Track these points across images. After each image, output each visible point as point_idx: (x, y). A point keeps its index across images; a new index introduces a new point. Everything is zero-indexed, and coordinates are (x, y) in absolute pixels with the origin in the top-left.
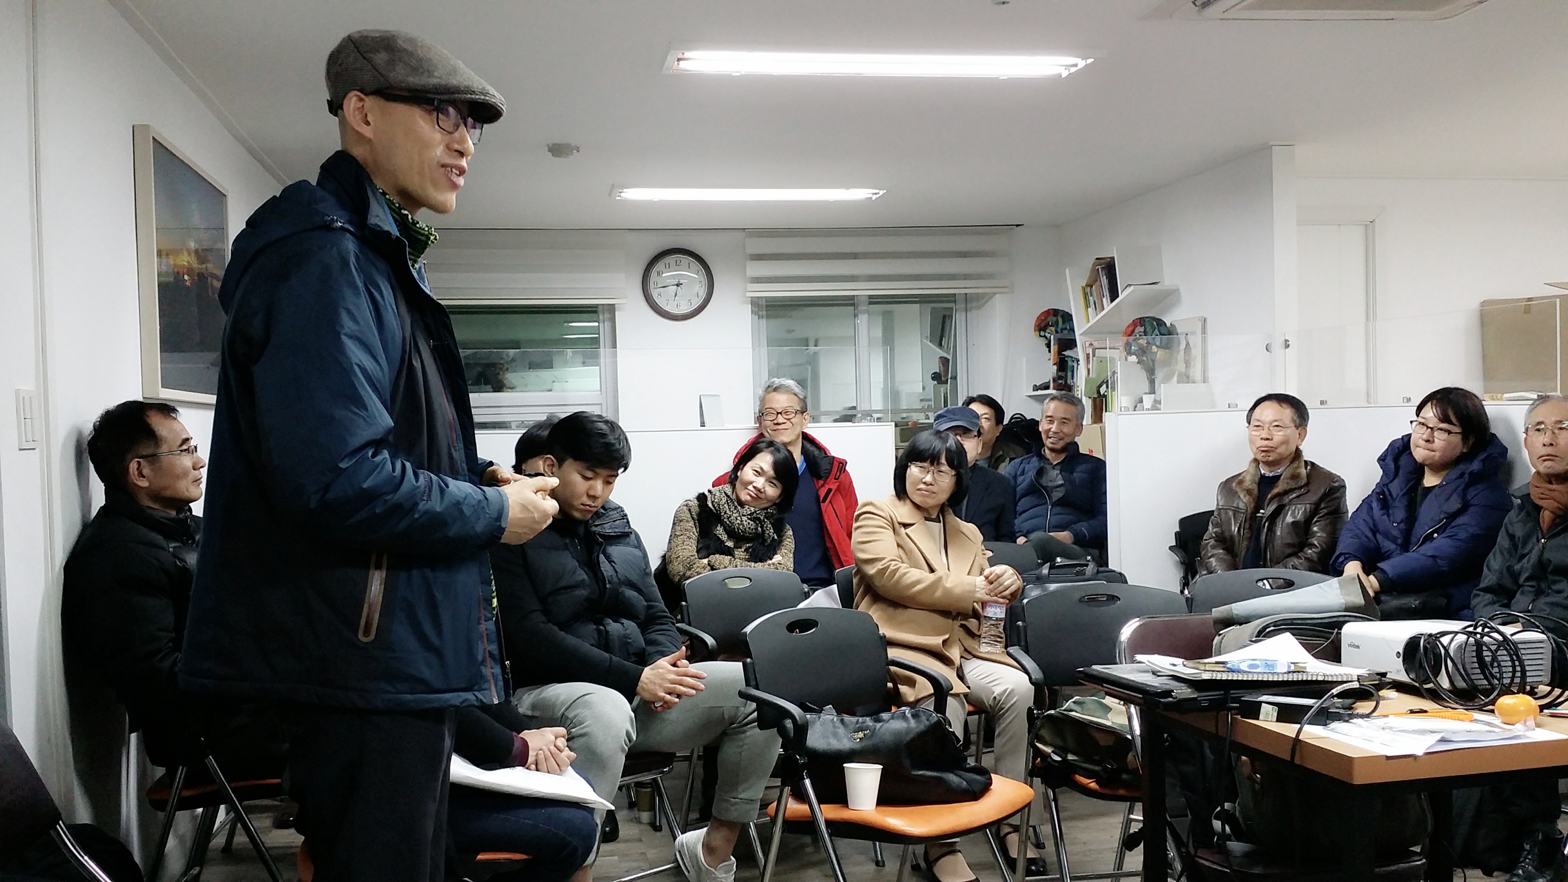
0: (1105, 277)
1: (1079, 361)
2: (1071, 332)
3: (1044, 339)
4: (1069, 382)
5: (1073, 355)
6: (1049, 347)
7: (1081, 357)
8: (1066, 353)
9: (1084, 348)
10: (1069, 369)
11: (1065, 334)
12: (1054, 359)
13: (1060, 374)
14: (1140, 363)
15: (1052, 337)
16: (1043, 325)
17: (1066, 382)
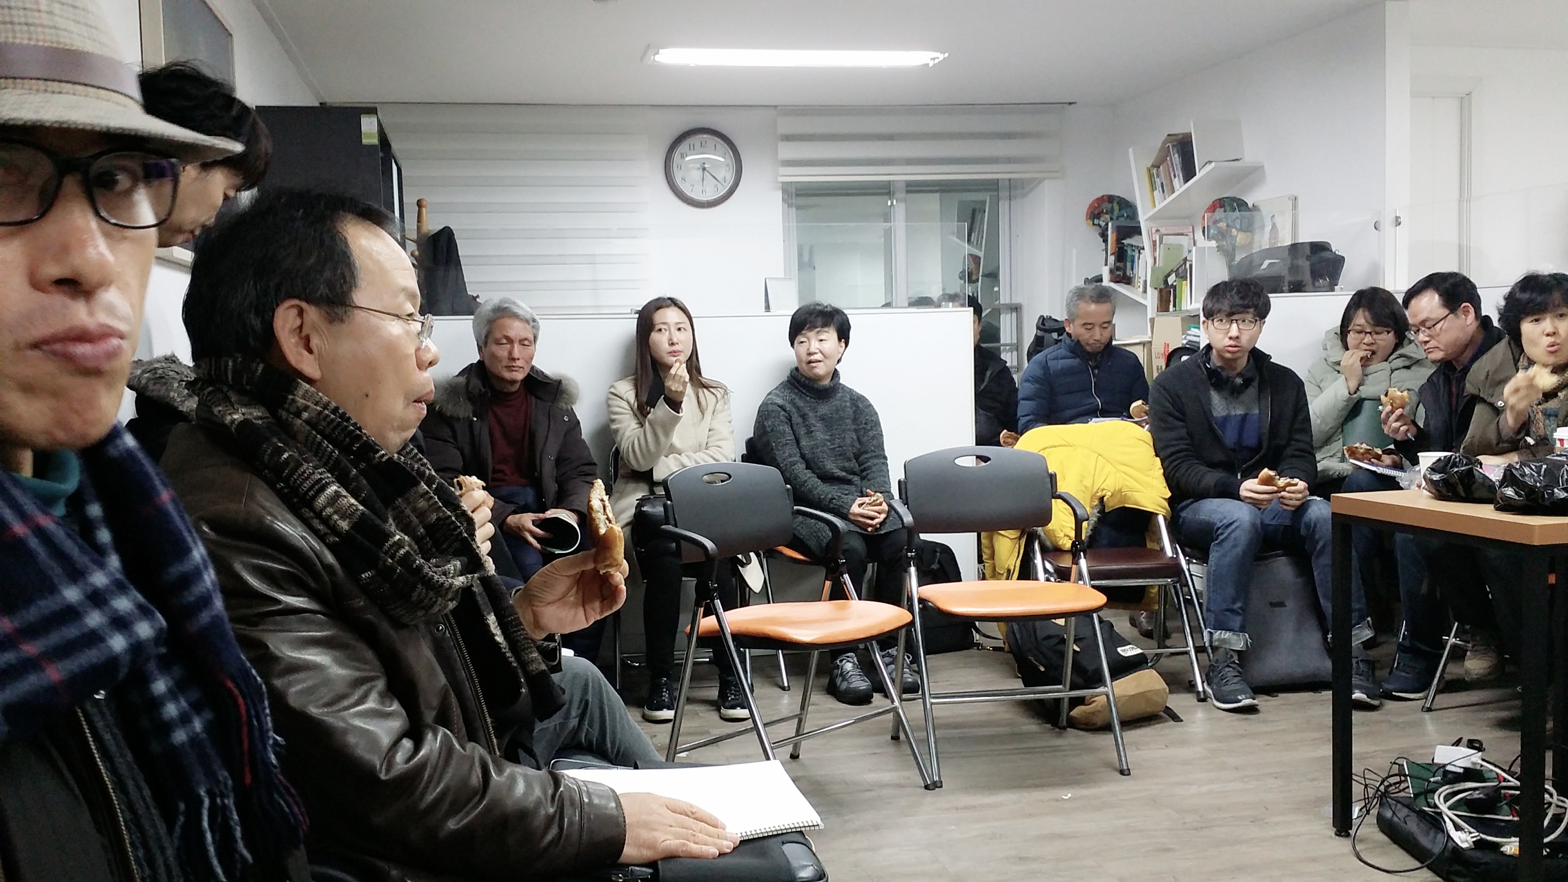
0: (1176, 155)
1: (1143, 249)
2: (1128, 220)
3: (1098, 228)
4: (1128, 273)
5: (1134, 244)
6: (1104, 236)
7: (1147, 244)
8: (1125, 242)
9: (1150, 235)
10: (1129, 259)
11: (1123, 222)
12: (1112, 248)
13: (1118, 264)
14: (1219, 248)
15: (1110, 224)
16: (1096, 212)
17: (1125, 273)
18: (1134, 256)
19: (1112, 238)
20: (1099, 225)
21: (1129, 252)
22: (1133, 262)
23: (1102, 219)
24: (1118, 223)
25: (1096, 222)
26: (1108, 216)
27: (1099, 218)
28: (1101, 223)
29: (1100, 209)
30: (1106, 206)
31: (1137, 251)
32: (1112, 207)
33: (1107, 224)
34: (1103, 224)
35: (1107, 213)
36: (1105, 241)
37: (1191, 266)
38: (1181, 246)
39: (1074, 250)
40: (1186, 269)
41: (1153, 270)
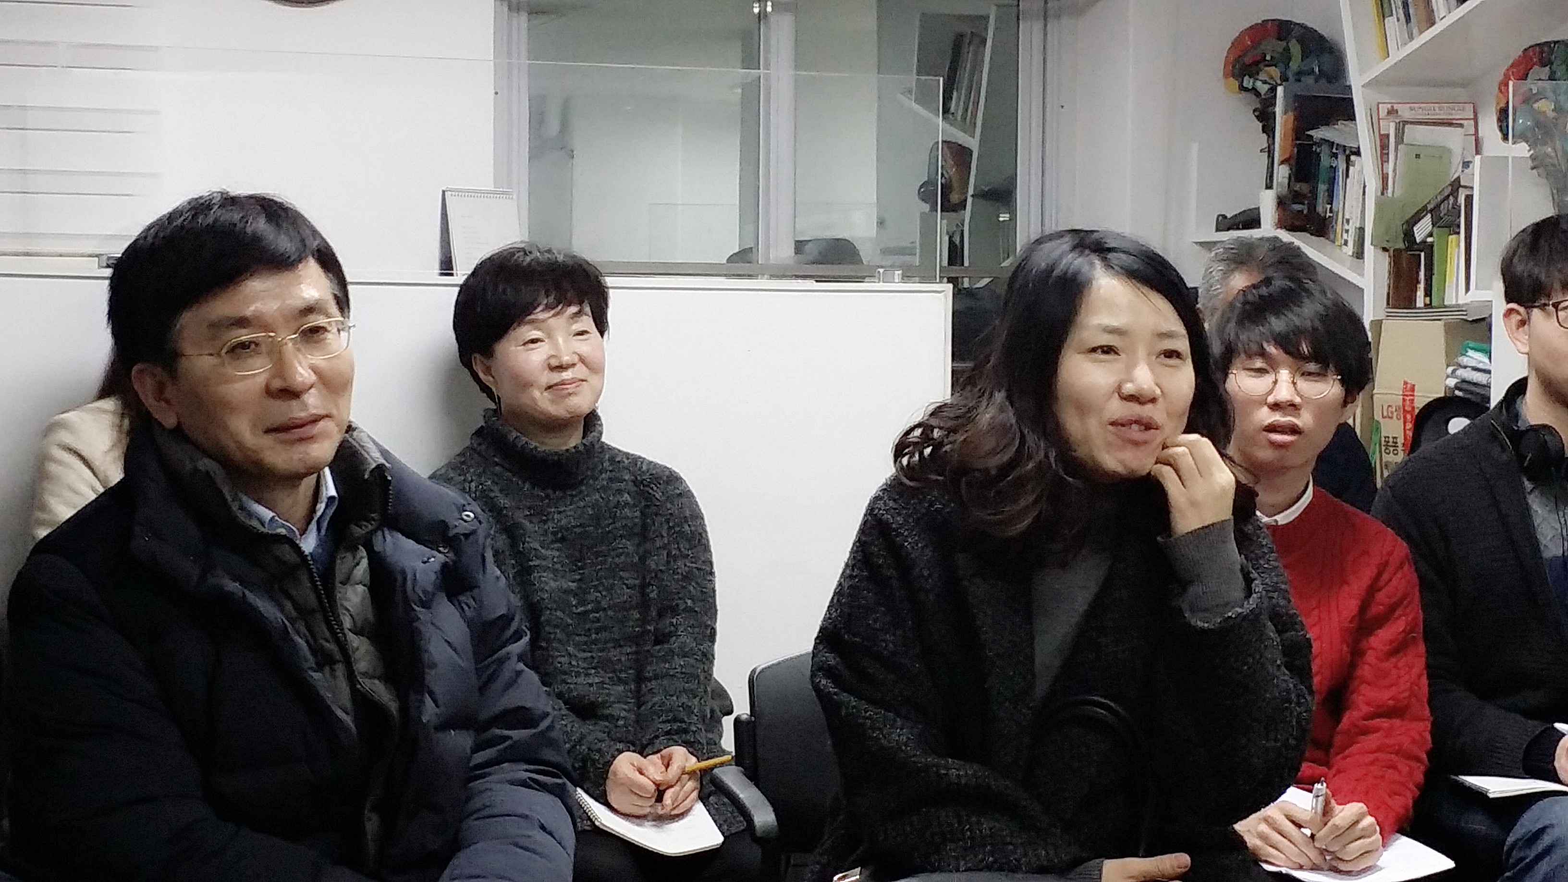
1: (1358, 153)
2: (1323, 81)
3: (1251, 96)
4: (1320, 209)
5: (1337, 140)
6: (1265, 117)
7: (1366, 141)
8: (1318, 134)
9: (1374, 122)
10: (1323, 175)
11: (1311, 86)
12: (1282, 148)
13: (1297, 187)
14: (1537, 162)
15: (1280, 90)
16: (1248, 60)
17: (1312, 207)
18: (1334, 169)
19: (1285, 123)
20: (1254, 91)
21: (1325, 160)
22: (1332, 182)
23: (1262, 76)
24: (1298, 89)
25: (1248, 82)
26: (1275, 72)
27: (1253, 75)
28: (1259, 84)
29: (1259, 51)
30: (1271, 47)
31: (1341, 158)
32: (1287, 50)
33: (1273, 90)
34: (1263, 88)
35: (1273, 63)
36: (1268, 129)
37: (1469, 199)
38: (1450, 151)
39: (1195, 148)
40: (1456, 208)
41: (1380, 206)
